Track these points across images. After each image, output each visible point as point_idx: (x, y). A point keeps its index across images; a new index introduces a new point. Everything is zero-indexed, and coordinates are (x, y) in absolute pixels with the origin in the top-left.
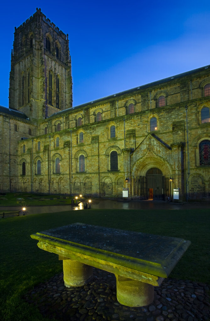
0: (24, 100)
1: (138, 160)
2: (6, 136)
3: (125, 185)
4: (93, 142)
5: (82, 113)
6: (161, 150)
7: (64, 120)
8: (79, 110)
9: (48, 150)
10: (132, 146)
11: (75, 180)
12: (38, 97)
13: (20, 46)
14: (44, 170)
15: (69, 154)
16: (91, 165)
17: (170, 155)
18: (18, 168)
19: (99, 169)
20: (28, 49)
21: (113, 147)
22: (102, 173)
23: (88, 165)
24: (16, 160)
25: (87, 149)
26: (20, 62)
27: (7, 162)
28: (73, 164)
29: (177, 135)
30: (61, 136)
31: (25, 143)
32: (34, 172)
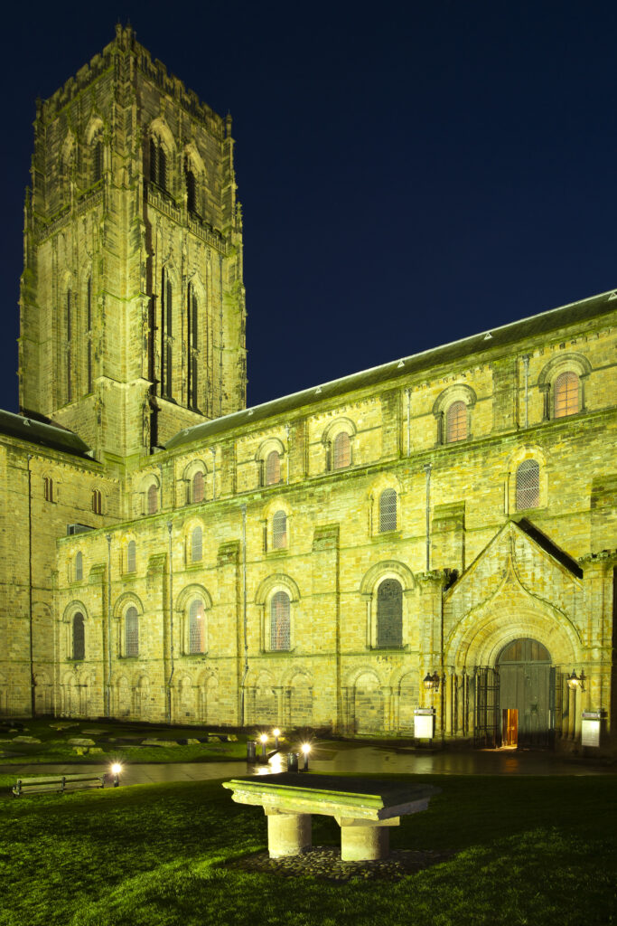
0: (74, 384)
1: (469, 613)
2: (18, 519)
3: (423, 696)
4: (319, 545)
5: (283, 433)
6: (547, 580)
7: (219, 460)
8: (273, 423)
9: (165, 573)
10: (453, 562)
11: (256, 679)
12: (125, 371)
13: (55, 174)
14: (150, 644)
15: (237, 589)
16: (313, 629)
17: (578, 595)
18: (58, 632)
19: (338, 641)
20: (85, 184)
21: (387, 566)
22: (349, 654)
23: (301, 627)
24: (50, 607)
25: (298, 570)
26: (57, 235)
27: (22, 613)
28: (248, 623)
29: (606, 525)
30: (207, 524)
31: (83, 547)
32: (115, 648)
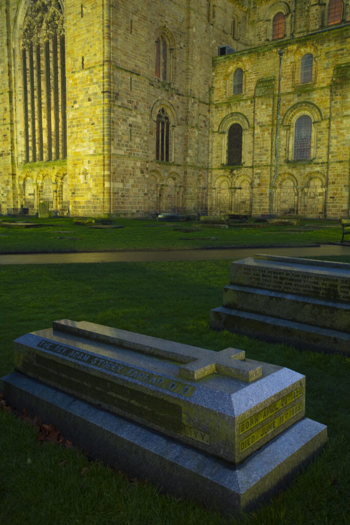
31: (246, 63)
32: (282, 153)
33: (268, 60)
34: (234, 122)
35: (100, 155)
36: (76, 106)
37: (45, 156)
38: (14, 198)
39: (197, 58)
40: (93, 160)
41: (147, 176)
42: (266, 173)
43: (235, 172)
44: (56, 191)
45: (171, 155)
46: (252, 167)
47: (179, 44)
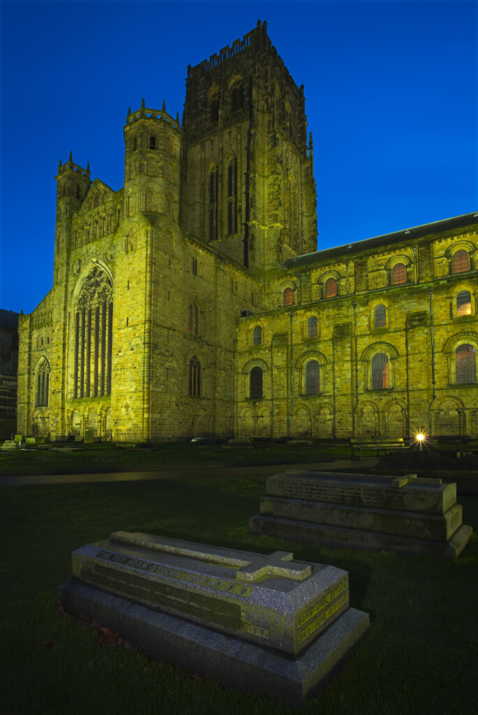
31: (264, 322)
32: (296, 389)
33: (281, 320)
34: (255, 365)
35: (140, 392)
36: (120, 354)
37: (92, 393)
38: (63, 427)
39: (223, 318)
40: (134, 396)
41: (181, 408)
42: (283, 404)
43: (257, 404)
44: (100, 421)
45: (202, 391)
46: (272, 400)
47: (209, 308)
